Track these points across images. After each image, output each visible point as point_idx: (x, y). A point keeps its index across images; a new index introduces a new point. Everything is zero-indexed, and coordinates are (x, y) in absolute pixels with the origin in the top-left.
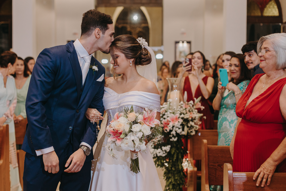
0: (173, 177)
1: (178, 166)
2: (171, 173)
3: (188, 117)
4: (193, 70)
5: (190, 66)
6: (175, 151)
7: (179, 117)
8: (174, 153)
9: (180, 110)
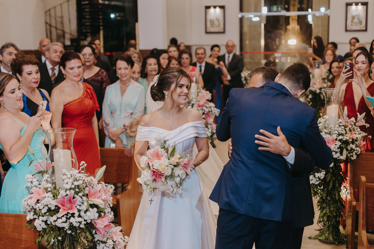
0: (328, 207)
1: (335, 195)
2: (326, 203)
3: (348, 138)
4: (355, 77)
5: (352, 72)
6: (331, 177)
7: (336, 139)
8: (330, 181)
9: (338, 130)
